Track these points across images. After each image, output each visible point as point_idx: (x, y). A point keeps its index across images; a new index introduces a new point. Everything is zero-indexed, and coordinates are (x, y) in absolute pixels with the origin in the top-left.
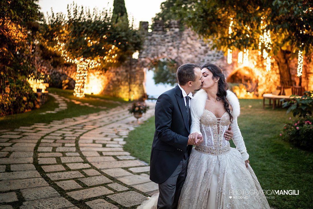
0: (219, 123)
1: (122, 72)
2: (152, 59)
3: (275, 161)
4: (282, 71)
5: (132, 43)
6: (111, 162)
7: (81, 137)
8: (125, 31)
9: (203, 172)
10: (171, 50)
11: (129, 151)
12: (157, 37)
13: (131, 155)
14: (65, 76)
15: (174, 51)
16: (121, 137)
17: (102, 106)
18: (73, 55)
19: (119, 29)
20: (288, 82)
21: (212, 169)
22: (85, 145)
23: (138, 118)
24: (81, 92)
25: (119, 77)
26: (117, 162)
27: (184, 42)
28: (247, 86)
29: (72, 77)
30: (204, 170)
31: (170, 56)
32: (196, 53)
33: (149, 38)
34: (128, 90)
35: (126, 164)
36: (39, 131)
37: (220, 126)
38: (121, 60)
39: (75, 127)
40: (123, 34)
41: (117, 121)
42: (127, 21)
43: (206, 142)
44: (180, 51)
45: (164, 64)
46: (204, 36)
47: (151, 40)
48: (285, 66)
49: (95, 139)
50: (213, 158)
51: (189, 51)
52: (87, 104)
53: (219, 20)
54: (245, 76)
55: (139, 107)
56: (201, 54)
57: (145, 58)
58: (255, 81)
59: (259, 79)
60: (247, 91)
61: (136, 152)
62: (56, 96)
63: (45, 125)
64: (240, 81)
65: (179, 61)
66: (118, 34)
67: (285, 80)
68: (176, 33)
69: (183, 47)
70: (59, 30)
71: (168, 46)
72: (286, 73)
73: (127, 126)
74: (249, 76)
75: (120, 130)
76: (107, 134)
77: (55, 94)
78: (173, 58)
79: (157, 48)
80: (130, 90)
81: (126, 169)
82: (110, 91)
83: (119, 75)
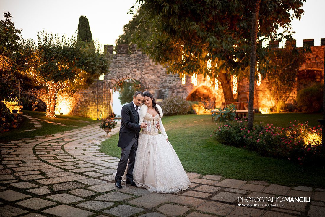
0: (154, 119)
1: (89, 93)
2: (118, 80)
3: (204, 152)
4: (225, 90)
5: (99, 67)
6: (92, 158)
7: (65, 146)
8: (92, 56)
9: (146, 144)
10: (135, 72)
11: (104, 152)
12: (121, 60)
13: (106, 154)
14: (34, 98)
15: (138, 72)
16: (96, 145)
17: (74, 125)
18: (45, 78)
19: (87, 55)
20: (230, 99)
21: (151, 142)
22: (70, 150)
23: (108, 132)
24: (52, 113)
25: (87, 98)
26: (97, 158)
27: (147, 64)
28: (205, 104)
29: (41, 99)
30: (147, 142)
31: (135, 78)
32: (159, 74)
33: (114, 60)
34: (96, 110)
35: (103, 159)
36: (29, 143)
37: (154, 121)
38: (88, 82)
39: (56, 140)
40: (91, 59)
41: (90, 135)
42: (94, 47)
43: (148, 129)
44: (143, 73)
45: (129, 84)
46: (160, 63)
47: (116, 62)
48: (227, 86)
49: (76, 147)
50: (151, 137)
51: (152, 73)
52: (60, 124)
53: (172, 49)
54: (204, 95)
55: (109, 123)
56: (164, 75)
57: (110, 79)
58: (213, 99)
59: (216, 97)
60: (206, 108)
61: (110, 152)
62: (29, 117)
63: (31, 139)
64: (200, 99)
65: (142, 82)
66: (86, 59)
67: (228, 97)
68: (139, 56)
69: (147, 68)
70: (30, 56)
71: (132, 68)
72: (228, 91)
73: (99, 139)
74: (207, 94)
75: (94, 141)
76: (85, 144)
77: (27, 116)
78: (138, 79)
79: (122, 70)
80: (98, 110)
81: (104, 161)
82: (79, 112)
83: (87, 96)
